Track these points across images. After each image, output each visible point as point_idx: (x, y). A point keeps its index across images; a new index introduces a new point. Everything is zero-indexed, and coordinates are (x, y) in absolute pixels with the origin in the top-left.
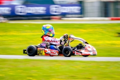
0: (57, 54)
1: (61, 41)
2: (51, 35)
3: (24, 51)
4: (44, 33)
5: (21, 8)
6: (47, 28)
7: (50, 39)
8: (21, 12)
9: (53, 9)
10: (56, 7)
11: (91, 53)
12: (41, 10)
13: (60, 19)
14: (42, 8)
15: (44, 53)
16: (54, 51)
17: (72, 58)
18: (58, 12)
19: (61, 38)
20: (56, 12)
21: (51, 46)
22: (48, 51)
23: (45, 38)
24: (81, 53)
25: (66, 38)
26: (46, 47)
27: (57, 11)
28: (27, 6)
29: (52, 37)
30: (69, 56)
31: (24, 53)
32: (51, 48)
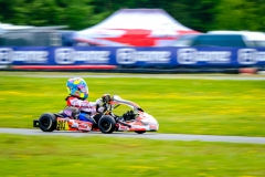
0: (89, 128)
1: (98, 106)
2: (82, 96)
3: (35, 122)
4: (69, 92)
5: (188, 52)
6: (75, 83)
7: (80, 103)
8: (187, 60)
10: (248, 52)
11: (147, 128)
14: (224, 53)
15: (67, 127)
16: (84, 123)
17: (114, 136)
18: (251, 61)
19: (99, 101)
21: (80, 115)
22: (75, 123)
23: (71, 101)
24: (130, 127)
25: (107, 101)
26: (73, 116)
29: (83, 99)
30: (110, 132)
31: (35, 126)
32: (81, 119)
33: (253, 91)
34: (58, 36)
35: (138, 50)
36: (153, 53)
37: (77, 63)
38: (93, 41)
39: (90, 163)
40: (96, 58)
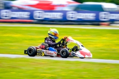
5: (72, 13)
8: (72, 18)
9: (102, 15)
10: (105, 14)
12: (90, 16)
13: (109, 25)
14: (92, 14)
18: (107, 19)
20: (105, 19)
27: (106, 17)
28: (79, 12)
33: (107, 35)
34: (2, 4)
35: (45, 12)
36: (54, 13)
37: (13, 18)
38: (21, 6)
39: (19, 72)
40: (22, 16)
